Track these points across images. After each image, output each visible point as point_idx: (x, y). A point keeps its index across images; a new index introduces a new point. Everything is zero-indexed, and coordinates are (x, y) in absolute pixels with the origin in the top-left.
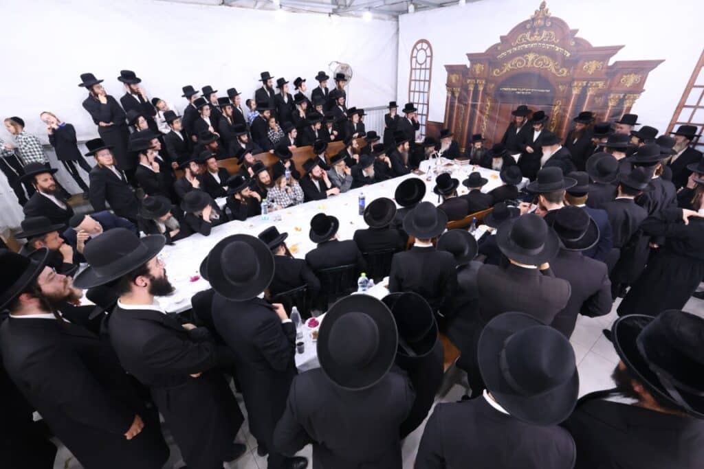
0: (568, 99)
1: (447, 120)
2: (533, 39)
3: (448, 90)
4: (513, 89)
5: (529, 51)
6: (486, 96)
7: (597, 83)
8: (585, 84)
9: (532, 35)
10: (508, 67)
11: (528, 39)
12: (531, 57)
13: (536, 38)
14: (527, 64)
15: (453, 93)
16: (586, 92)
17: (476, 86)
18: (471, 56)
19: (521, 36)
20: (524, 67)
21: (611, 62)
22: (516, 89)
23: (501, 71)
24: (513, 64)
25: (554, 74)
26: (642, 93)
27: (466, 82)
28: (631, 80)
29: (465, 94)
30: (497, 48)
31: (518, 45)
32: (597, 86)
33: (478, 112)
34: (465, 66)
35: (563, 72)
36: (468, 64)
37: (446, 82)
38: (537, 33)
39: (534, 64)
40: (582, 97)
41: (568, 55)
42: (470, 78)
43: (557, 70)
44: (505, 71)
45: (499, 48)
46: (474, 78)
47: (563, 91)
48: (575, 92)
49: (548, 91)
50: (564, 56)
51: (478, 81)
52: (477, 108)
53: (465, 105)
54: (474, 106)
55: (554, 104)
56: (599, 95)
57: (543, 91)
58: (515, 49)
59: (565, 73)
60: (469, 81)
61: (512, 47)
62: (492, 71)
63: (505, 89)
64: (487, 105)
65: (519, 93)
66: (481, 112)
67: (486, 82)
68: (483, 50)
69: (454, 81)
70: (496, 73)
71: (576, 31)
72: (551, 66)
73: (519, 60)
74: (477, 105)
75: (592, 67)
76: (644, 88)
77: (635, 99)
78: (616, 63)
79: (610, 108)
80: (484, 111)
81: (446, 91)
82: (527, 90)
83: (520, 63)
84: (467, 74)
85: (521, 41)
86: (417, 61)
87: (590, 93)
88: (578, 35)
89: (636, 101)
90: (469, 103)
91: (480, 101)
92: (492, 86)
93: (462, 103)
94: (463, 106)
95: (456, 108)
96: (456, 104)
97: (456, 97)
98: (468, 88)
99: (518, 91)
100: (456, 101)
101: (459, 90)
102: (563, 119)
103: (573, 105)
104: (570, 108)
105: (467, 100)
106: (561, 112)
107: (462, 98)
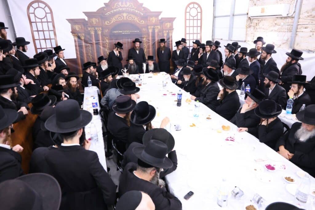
0: (148, 34)
1: (79, 56)
2: (123, 6)
3: (74, 36)
4: (120, 32)
5: (123, 12)
6: (104, 37)
7: (158, 26)
8: (153, 27)
9: (122, 4)
10: (114, 20)
11: (121, 5)
12: (125, 15)
13: (124, 5)
14: (124, 18)
15: (79, 37)
16: (155, 31)
17: (96, 32)
18: (86, 13)
19: (116, 4)
20: (123, 20)
21: (160, 17)
22: (121, 32)
23: (110, 22)
24: (116, 18)
25: (138, 23)
26: (174, 30)
27: (87, 29)
28: (168, 25)
29: (88, 36)
30: (104, 9)
31: (115, 9)
32: (158, 28)
33: (101, 47)
34: (84, 20)
35: (142, 22)
36: (86, 19)
37: (71, 31)
38: (124, 3)
39: (128, 18)
40: (153, 33)
41: (142, 14)
42: (89, 27)
43: (140, 21)
44: (112, 22)
45: (105, 9)
46: (93, 27)
47: (145, 31)
48: (150, 31)
49: (138, 31)
50: (141, 15)
51: (96, 28)
52: (100, 45)
53: (91, 44)
54: (97, 44)
55: (143, 37)
56: (159, 32)
57: (136, 31)
58: (115, 10)
59: (143, 23)
60: (89, 29)
61: (113, 9)
62: (104, 22)
63: (115, 32)
64: (107, 42)
65: (123, 33)
66: (104, 47)
67: (102, 28)
68: (95, 10)
69: (77, 29)
70: (107, 23)
71: (142, 4)
72: (136, 19)
73: (119, 16)
74: (99, 43)
75: (154, 20)
76: (174, 28)
77: (172, 32)
78: (162, 18)
79: (165, 37)
80: (105, 46)
81: (73, 37)
82: (128, 31)
83: (120, 18)
84: (87, 24)
85: (117, 6)
86: (35, 16)
87: (156, 31)
88: (144, 6)
89: (173, 33)
90: (94, 43)
91: (101, 40)
92: (107, 31)
93: (88, 43)
94: (89, 45)
95: (84, 47)
96: (84, 44)
97: (82, 40)
98: (90, 33)
99: (123, 32)
100: (83, 42)
101: (83, 34)
102: (149, 44)
103: (151, 37)
104: (150, 38)
105: (91, 41)
106: (147, 40)
107: (87, 40)
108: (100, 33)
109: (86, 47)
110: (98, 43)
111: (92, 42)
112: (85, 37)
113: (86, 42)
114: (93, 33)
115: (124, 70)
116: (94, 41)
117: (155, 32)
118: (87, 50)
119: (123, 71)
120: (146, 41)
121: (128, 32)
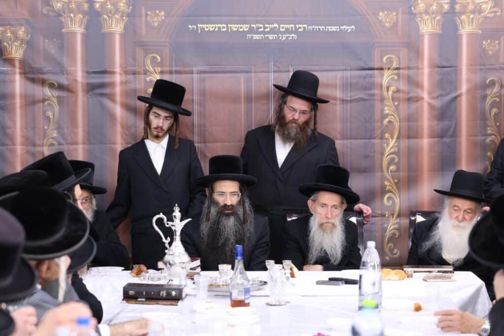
0: (413, 49)
4: (234, 27)
8: (446, 7)
16: (456, 29)
22: (245, 27)
29: (48, 45)
47: (395, 26)
48: (428, 28)
52: (111, 97)
53: (61, 87)
54: (97, 90)
55: (377, 65)
57: (334, 28)
63: (210, 27)
65: (256, 37)
67: (135, 1)
74: (112, 85)
82: (284, 27)
87: (467, 29)
90: (76, 81)
91: (118, 70)
92: (158, 18)
93: (43, 82)
94: (48, 92)
95: (18, 102)
96: (18, 85)
97: (10, 62)
98: (62, 25)
99: (251, 30)
100: (18, 77)
101: (21, 32)
102: (414, 106)
103: (433, 66)
104: (426, 75)
105: (62, 71)
106: (403, 86)
107: (40, 63)
108: (116, 27)
109: (30, 102)
110: (102, 86)
111: (64, 81)
112: (30, 45)
113: (32, 75)
114: (76, 28)
115: (171, 219)
116: (80, 76)
117: (457, 39)
118: (30, 124)
119: (160, 222)
120: (398, 91)
121: (287, 31)
